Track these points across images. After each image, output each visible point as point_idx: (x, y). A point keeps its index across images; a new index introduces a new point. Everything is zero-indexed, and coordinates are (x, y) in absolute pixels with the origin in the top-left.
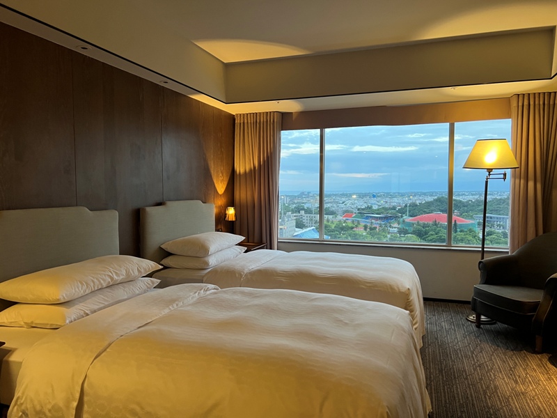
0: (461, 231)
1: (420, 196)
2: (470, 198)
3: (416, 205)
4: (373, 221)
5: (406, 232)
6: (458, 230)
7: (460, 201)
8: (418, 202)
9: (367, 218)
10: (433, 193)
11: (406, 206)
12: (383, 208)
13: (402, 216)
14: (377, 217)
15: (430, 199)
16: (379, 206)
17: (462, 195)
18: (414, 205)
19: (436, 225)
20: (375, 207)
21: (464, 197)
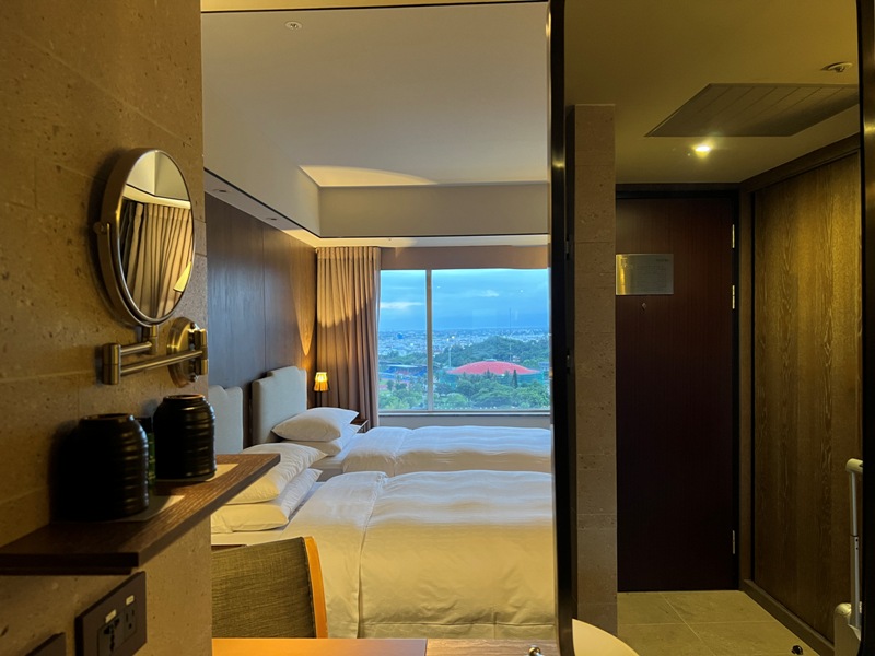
0: (523, 386)
1: (465, 335)
2: (532, 337)
3: (461, 350)
4: (400, 374)
5: (448, 390)
6: (519, 384)
7: (520, 343)
8: (462, 345)
9: (392, 370)
10: (482, 331)
11: (447, 350)
12: (414, 354)
13: (441, 366)
14: (406, 369)
15: (479, 340)
16: (408, 351)
17: (522, 333)
18: (457, 349)
19: (489, 377)
20: (403, 354)
21: (524, 336)
